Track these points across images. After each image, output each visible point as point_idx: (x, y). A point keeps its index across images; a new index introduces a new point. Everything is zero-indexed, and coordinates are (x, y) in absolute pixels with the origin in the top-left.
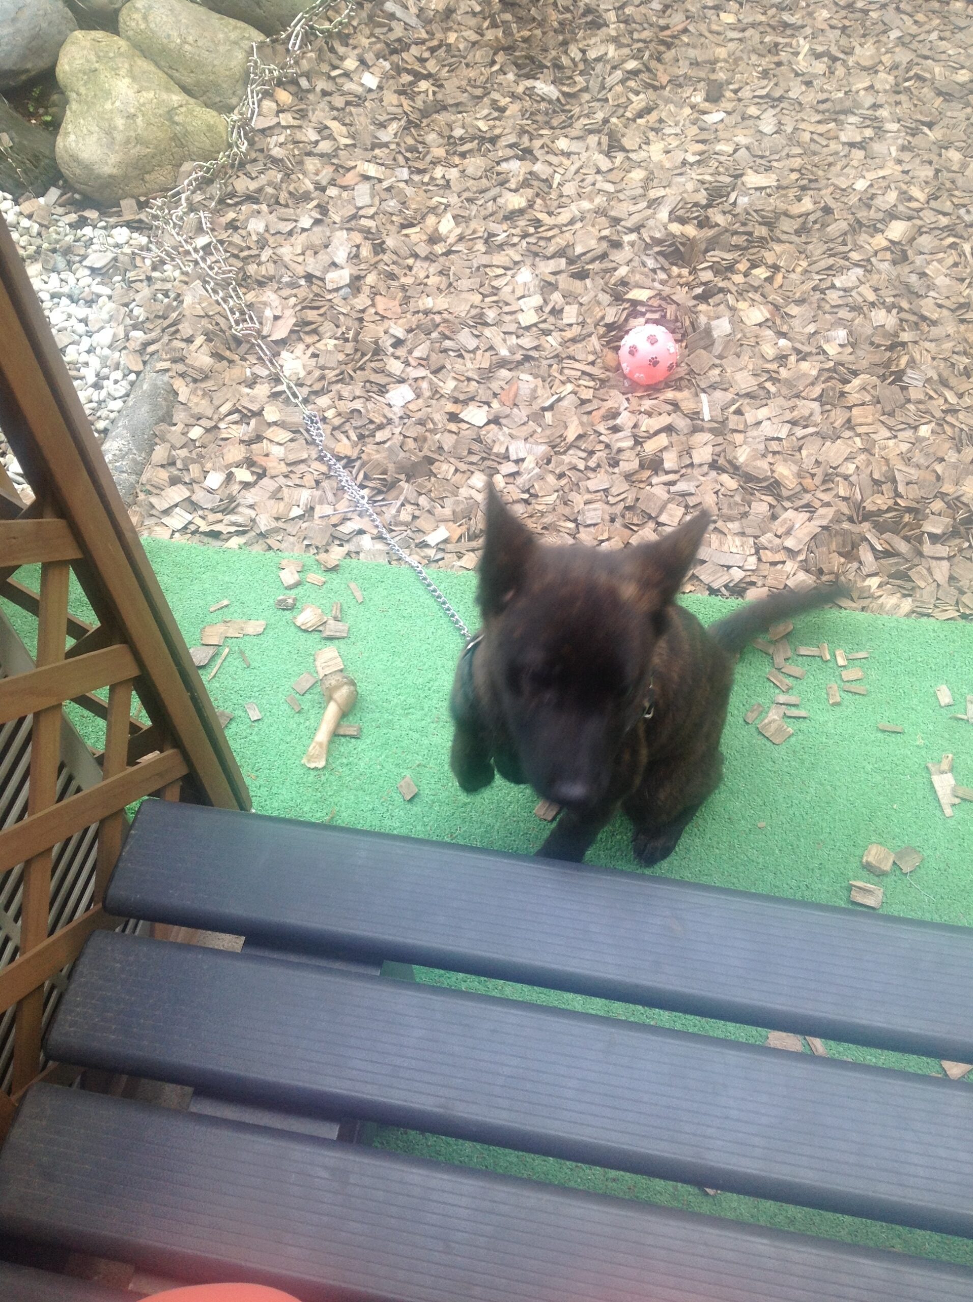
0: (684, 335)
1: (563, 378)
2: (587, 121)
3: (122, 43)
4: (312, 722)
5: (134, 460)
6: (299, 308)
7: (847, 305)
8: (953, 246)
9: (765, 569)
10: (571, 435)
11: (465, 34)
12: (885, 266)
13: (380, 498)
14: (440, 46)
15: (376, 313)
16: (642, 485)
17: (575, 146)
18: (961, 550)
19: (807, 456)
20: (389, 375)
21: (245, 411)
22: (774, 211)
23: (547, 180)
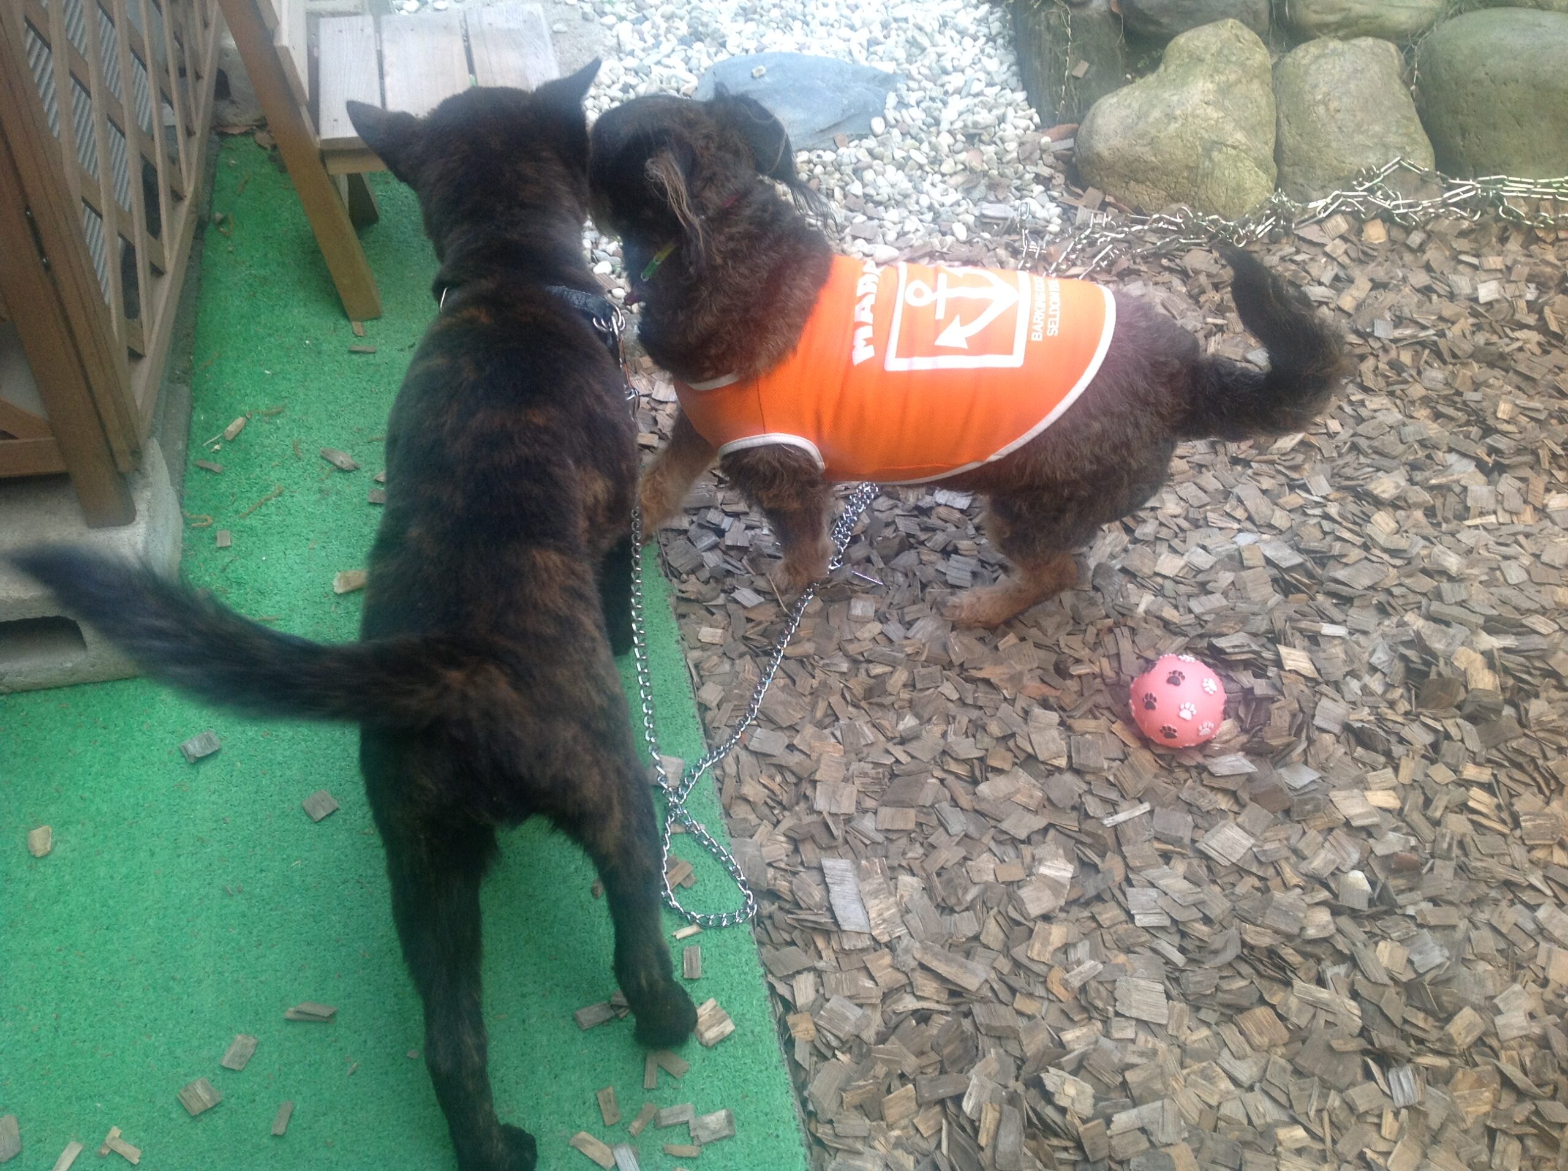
3: (1262, 59)
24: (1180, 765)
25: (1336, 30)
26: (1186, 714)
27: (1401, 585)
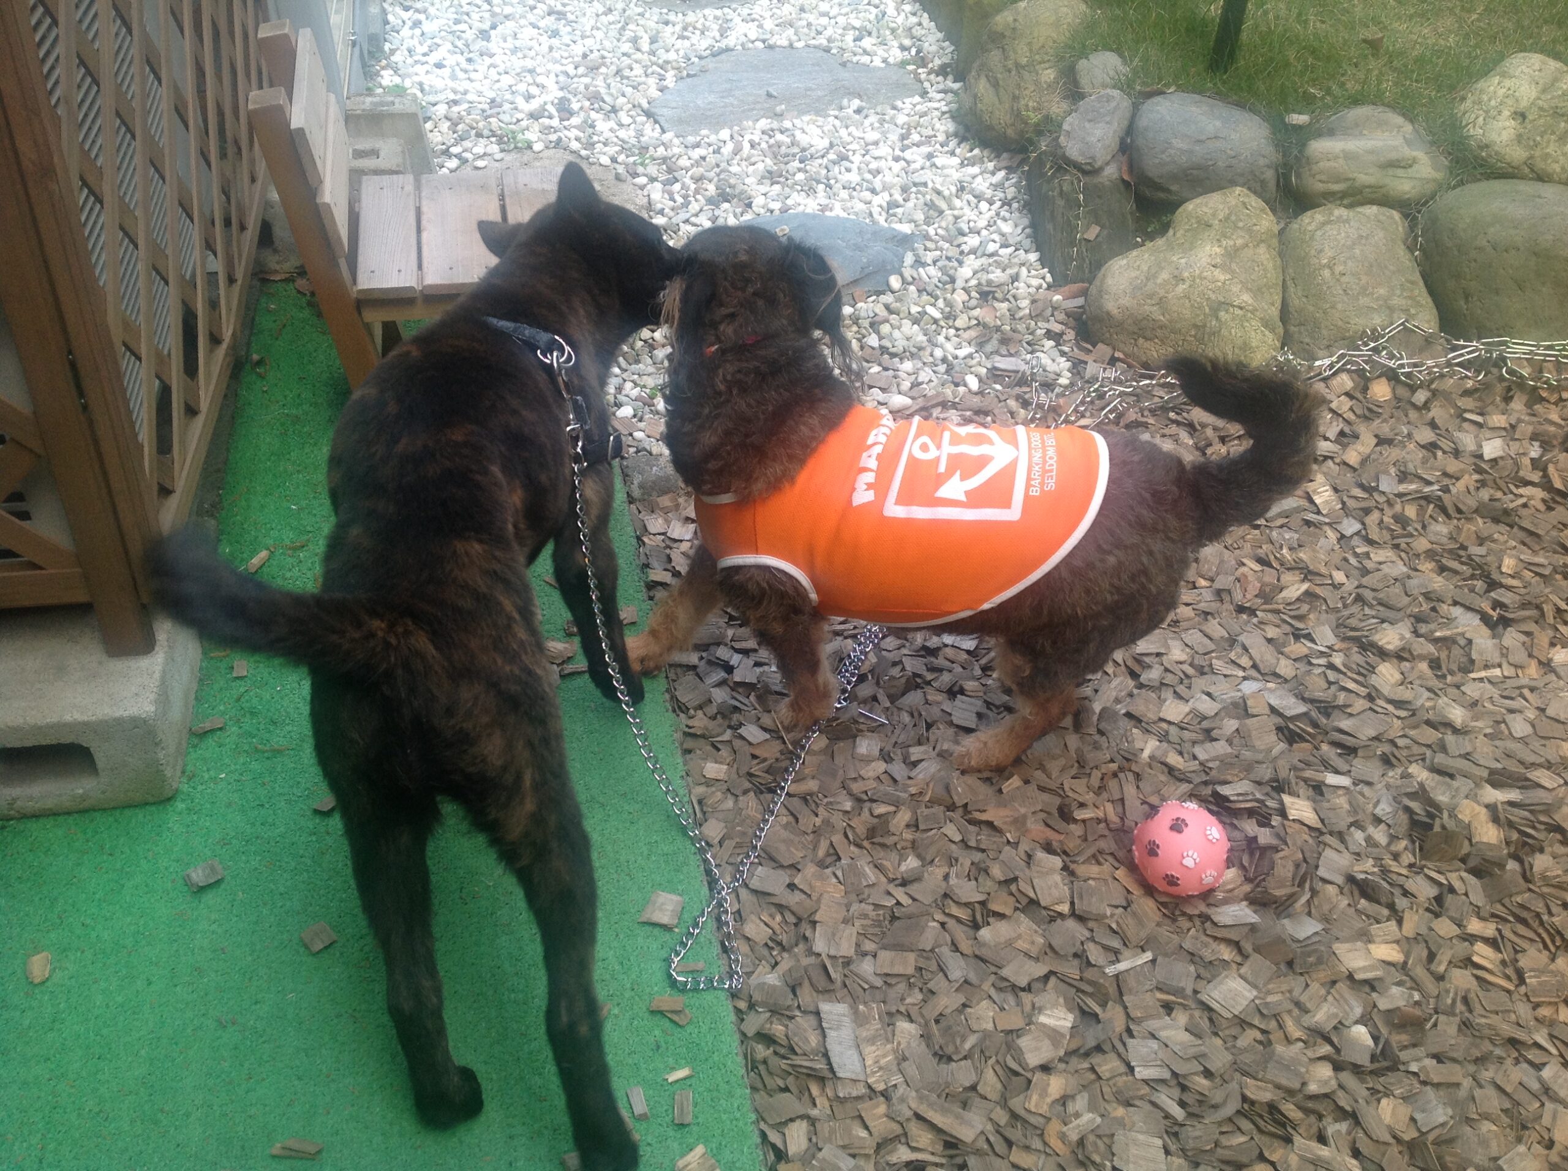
3: (1269, 225)
24: (1184, 914)
25: (1342, 198)
26: (1189, 862)
27: (1404, 736)
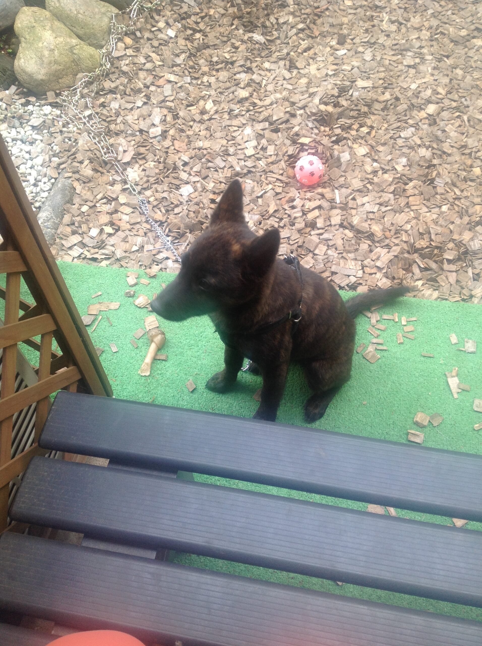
0: (327, 161)
1: (267, 182)
2: (279, 54)
3: (47, 13)
4: (143, 353)
5: (54, 222)
6: (136, 146)
7: (407, 146)
8: (458, 117)
9: (367, 277)
10: (271, 210)
11: (218, 10)
12: (425, 127)
13: (177, 241)
14: (206, 16)
15: (175, 149)
16: (306, 235)
17: (273, 66)
18: (462, 267)
19: (387, 221)
20: (181, 180)
21: (109, 198)
22: (371, 99)
23: (258, 83)
